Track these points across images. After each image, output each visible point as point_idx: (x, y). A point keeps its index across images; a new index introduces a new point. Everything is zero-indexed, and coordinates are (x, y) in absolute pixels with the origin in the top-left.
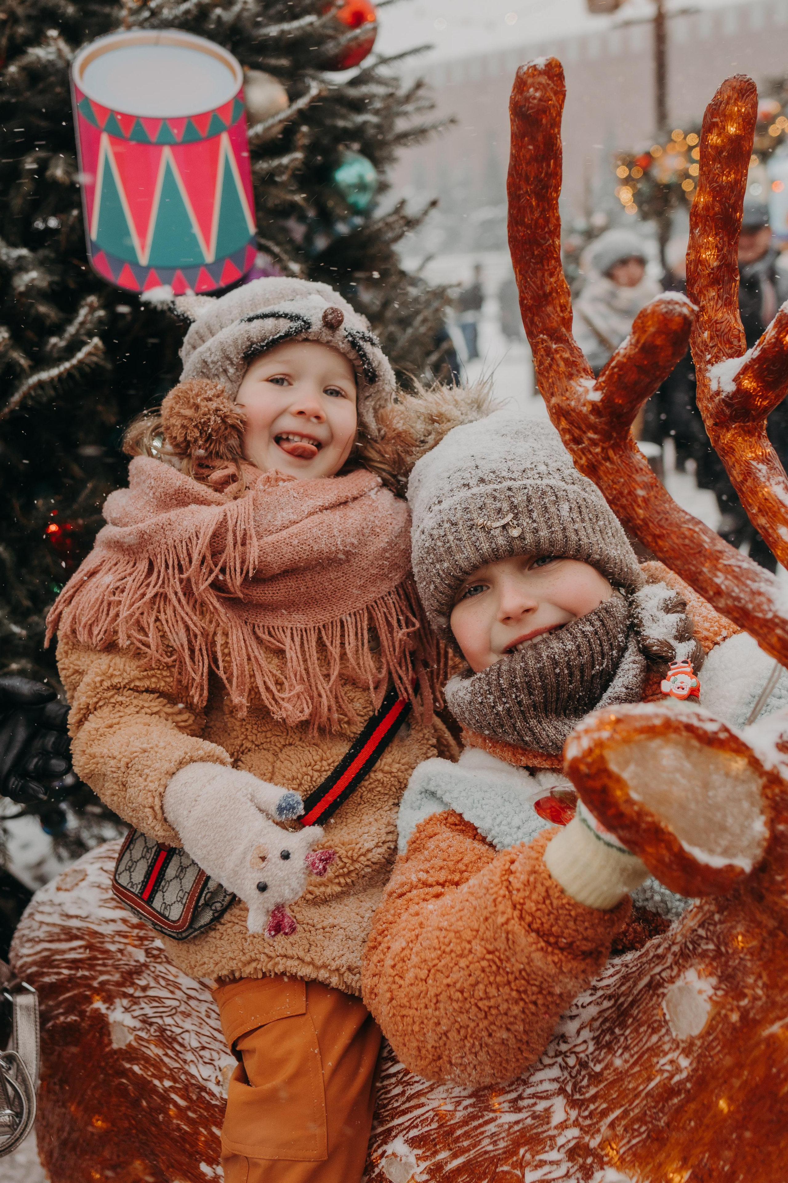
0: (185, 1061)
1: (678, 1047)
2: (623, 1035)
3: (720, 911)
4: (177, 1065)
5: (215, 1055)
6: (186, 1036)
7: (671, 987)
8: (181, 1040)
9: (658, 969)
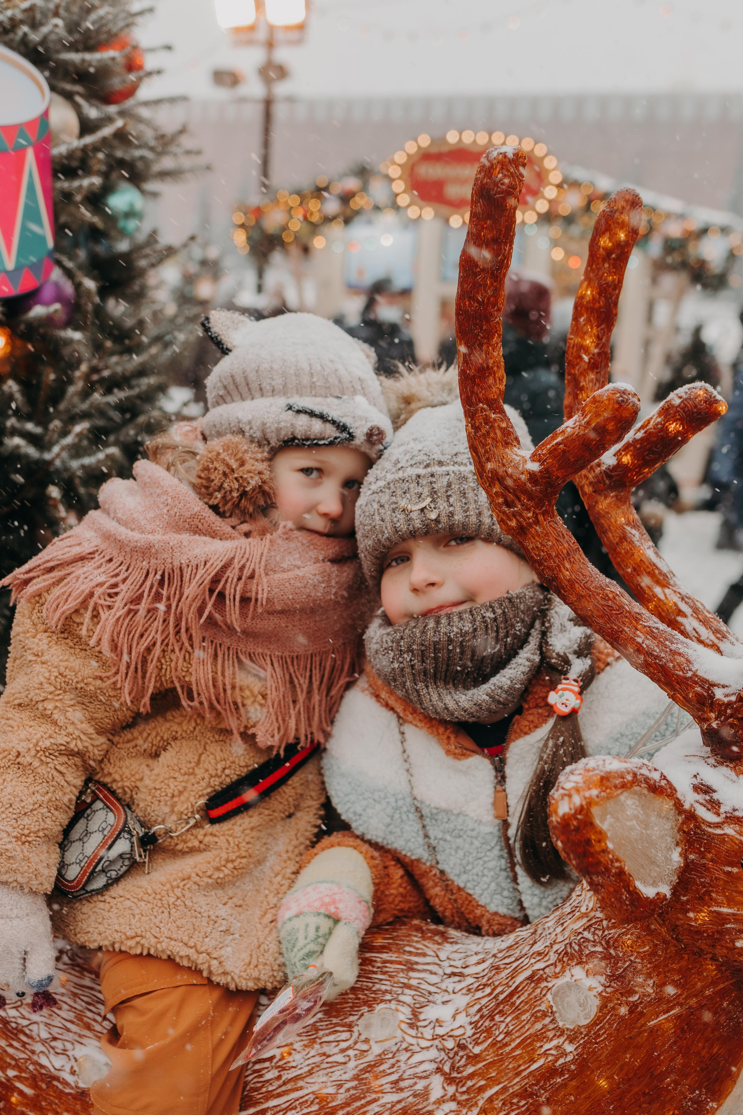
0: (33, 1052)
1: (561, 1035)
2: (502, 1022)
3: (608, 918)
4: (26, 1056)
5: (69, 1046)
6: (34, 1027)
7: (555, 981)
8: (28, 1032)
9: (541, 965)
